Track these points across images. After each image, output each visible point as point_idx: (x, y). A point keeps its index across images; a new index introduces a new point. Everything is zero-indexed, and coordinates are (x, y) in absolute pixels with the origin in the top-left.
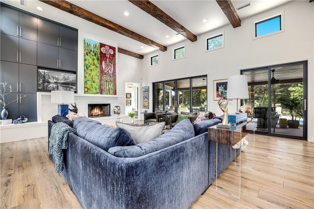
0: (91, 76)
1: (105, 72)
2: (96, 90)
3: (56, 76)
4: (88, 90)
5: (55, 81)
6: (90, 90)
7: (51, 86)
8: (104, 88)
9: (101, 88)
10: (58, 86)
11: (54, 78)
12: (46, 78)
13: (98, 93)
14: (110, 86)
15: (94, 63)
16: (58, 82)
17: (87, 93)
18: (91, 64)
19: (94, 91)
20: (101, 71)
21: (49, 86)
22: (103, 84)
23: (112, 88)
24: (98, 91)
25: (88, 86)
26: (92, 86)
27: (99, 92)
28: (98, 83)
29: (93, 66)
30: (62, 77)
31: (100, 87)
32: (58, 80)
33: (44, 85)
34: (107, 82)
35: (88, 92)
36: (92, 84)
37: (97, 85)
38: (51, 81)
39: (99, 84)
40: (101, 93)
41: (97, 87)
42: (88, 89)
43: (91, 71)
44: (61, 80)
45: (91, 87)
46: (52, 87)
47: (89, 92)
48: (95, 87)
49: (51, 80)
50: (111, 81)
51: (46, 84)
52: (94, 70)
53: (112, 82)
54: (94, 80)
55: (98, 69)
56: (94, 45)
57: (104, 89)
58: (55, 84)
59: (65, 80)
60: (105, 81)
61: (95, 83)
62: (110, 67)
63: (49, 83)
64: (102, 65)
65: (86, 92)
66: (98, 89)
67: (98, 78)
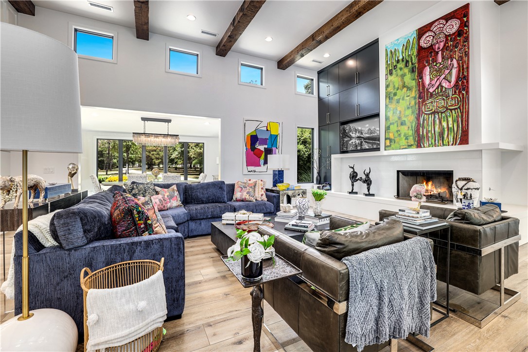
0: (398, 112)
1: (431, 90)
2: (407, 139)
3: (360, 128)
4: (391, 142)
5: (358, 135)
6: (395, 142)
7: (352, 142)
8: (427, 132)
9: (419, 134)
10: (361, 142)
11: (356, 130)
12: (347, 131)
13: (410, 146)
14: (444, 124)
15: (405, 83)
16: (362, 136)
17: (389, 148)
18: (398, 89)
19: (403, 142)
20: (420, 93)
21: (350, 142)
22: (423, 122)
23: (450, 126)
24: (411, 141)
25: (391, 136)
26: (399, 133)
27: (412, 143)
28: (412, 123)
29: (402, 90)
30: (367, 129)
31: (418, 131)
32: (362, 133)
33: (343, 140)
34: (437, 116)
35: (390, 146)
36: (399, 128)
37: (410, 128)
38: (353, 135)
39: (414, 126)
40: (419, 146)
41: (410, 133)
42: (391, 140)
43: (397, 103)
44: (365, 134)
45: (396, 135)
46: (354, 143)
47: (392, 146)
48: (405, 133)
49: (353, 133)
50: (447, 109)
51: (346, 139)
52: (403, 99)
53: (451, 110)
54: (403, 119)
55: (414, 91)
56: (404, 45)
57: (427, 134)
58: (358, 140)
59: (371, 133)
60: (429, 114)
61: (405, 124)
62: (447, 72)
63: (351, 138)
64: (421, 78)
65: (388, 146)
66: (412, 138)
67: (413, 113)
